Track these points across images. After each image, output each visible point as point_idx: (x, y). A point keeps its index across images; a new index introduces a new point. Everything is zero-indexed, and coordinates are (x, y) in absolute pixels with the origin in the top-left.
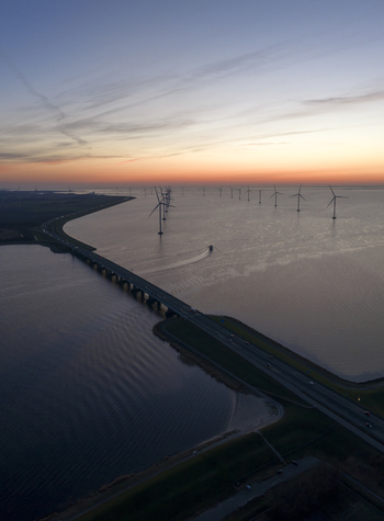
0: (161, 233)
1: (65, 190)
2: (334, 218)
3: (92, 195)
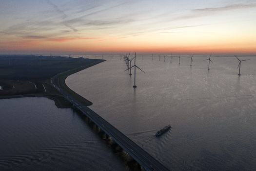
0: (135, 87)
1: (66, 56)
2: (239, 75)
3: (82, 58)
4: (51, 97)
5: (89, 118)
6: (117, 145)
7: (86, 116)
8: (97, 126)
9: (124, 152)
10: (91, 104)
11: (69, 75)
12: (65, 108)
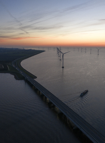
0: (63, 67)
3: (31, 50)
4: (12, 73)
5: (35, 86)
6: (52, 103)
7: (33, 85)
8: (40, 91)
9: (56, 107)
10: (36, 77)
11: (23, 60)
12: (20, 80)
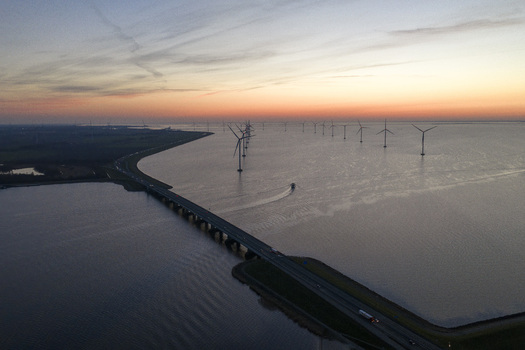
0: (240, 171)
1: (139, 126)
2: (423, 154)
3: (168, 131)
